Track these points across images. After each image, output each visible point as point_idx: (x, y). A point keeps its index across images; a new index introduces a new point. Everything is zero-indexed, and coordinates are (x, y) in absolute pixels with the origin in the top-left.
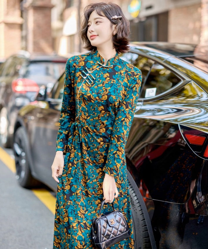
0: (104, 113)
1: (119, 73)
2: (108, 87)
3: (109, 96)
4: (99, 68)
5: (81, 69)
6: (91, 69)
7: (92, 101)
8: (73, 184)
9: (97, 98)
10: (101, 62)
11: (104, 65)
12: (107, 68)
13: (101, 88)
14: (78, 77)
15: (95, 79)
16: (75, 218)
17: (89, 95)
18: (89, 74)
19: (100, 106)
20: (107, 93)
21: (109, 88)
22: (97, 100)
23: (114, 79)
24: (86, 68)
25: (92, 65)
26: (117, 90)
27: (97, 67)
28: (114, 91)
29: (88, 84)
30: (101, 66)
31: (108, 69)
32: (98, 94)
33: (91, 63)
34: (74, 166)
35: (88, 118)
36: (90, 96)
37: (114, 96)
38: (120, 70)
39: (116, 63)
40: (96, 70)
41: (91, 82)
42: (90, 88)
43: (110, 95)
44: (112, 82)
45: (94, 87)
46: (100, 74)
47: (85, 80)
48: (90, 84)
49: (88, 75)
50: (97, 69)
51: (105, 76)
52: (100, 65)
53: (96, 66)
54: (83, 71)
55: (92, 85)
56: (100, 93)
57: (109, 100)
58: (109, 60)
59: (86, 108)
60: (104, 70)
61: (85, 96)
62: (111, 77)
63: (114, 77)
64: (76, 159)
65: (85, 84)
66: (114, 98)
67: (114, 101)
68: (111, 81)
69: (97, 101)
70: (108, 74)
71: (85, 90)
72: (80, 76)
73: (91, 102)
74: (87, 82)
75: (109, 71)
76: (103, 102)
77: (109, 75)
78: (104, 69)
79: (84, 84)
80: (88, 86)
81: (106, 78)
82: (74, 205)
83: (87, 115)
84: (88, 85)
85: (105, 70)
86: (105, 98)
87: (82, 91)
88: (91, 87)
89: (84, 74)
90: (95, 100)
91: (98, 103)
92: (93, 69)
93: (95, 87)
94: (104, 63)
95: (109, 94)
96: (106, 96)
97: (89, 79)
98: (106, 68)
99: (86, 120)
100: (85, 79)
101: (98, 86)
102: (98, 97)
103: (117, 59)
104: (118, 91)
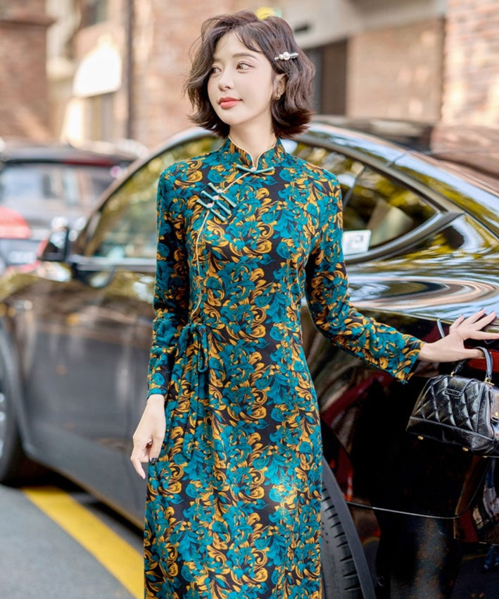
0: (265, 285)
1: (292, 183)
2: (271, 220)
3: (276, 242)
4: (242, 179)
5: (196, 190)
6: (222, 184)
7: (234, 259)
8: (190, 478)
9: (246, 249)
10: (244, 163)
11: (253, 169)
12: (261, 175)
13: (252, 225)
14: (193, 208)
15: (234, 205)
16: (202, 564)
17: (224, 244)
18: (220, 195)
19: (253, 270)
20: (269, 236)
21: (275, 223)
22: (245, 254)
23: (283, 200)
24: (210, 184)
25: (223, 176)
26: (295, 224)
27: (236, 177)
28: (288, 228)
29: (220, 219)
30: (247, 172)
31: (265, 178)
32: (246, 239)
33: (219, 170)
34: (190, 433)
35: (225, 305)
36: (228, 245)
37: (290, 240)
38: (294, 177)
39: (279, 162)
40: (236, 183)
41: (227, 214)
42: (224, 227)
43: (280, 239)
44: (279, 208)
45: (234, 225)
46: (247, 193)
47: (211, 212)
48: (223, 219)
49: (216, 198)
50: (238, 181)
51: (259, 195)
52: (242, 171)
53: (233, 176)
54: (203, 192)
55: (230, 220)
56: (252, 238)
57: (278, 251)
58: (262, 157)
59: (220, 279)
60: (254, 182)
61: (214, 249)
62: (274, 196)
63: (281, 195)
64: (194, 414)
65: (212, 220)
66: (290, 245)
67: (291, 252)
68: (275, 205)
69: (245, 258)
70: (266, 191)
71: (213, 233)
72: (198, 204)
73: (232, 261)
74: (217, 217)
75: (267, 183)
76: (261, 257)
77: (268, 193)
78: (254, 180)
79: (209, 222)
80: (220, 225)
81: (262, 201)
82: (195, 532)
83: (222, 296)
84: (219, 222)
85: (256, 182)
86: (266, 248)
87: (206, 238)
88: (228, 225)
89: (207, 198)
90: (241, 255)
91: (249, 262)
92: (227, 185)
93: (238, 224)
94: (251, 163)
95: (275, 237)
96: (269, 244)
97: (219, 209)
98: (257, 174)
99: (218, 309)
100: (209, 209)
101: (244, 221)
102: (248, 246)
103: (280, 153)
104: (298, 227)
